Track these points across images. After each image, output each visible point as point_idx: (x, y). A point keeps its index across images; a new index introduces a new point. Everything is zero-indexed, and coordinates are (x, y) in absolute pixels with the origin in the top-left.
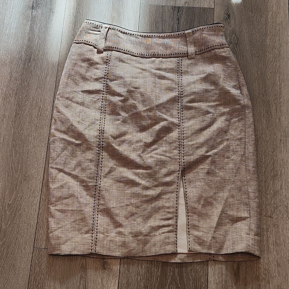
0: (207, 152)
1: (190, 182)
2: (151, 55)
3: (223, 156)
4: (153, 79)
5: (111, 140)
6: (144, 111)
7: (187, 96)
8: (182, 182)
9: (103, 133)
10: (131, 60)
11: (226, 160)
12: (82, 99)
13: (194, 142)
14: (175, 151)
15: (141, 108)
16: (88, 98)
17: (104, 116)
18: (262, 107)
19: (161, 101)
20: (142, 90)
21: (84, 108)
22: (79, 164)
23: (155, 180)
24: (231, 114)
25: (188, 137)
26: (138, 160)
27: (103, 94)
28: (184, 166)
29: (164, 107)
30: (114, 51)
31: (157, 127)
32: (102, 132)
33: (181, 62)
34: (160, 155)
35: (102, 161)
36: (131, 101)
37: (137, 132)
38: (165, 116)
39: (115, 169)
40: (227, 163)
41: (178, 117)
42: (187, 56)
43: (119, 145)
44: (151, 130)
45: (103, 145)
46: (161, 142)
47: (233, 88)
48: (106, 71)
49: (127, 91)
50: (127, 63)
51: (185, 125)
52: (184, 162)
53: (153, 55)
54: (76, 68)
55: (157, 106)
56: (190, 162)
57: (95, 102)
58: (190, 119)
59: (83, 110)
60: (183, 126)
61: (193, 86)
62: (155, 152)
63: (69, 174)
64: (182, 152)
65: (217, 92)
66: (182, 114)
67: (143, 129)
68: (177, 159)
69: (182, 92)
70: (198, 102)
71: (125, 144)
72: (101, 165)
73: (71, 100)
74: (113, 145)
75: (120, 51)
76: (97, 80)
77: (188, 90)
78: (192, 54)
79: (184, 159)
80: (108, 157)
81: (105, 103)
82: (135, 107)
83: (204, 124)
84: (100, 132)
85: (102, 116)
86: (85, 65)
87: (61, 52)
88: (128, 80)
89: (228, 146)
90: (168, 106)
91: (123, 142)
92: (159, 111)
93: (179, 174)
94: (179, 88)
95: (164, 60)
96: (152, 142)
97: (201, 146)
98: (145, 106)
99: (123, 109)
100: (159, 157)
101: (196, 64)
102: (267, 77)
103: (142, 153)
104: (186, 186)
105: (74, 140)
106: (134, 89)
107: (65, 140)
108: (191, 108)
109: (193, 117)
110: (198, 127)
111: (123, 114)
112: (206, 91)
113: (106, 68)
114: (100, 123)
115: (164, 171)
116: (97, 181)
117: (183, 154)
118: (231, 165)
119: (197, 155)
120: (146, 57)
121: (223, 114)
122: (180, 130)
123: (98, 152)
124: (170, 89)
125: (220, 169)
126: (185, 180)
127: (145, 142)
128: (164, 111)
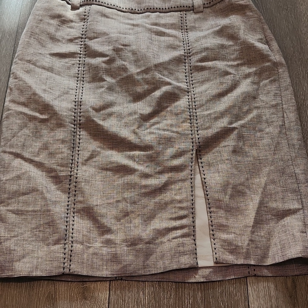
0: (231, 123)
1: (209, 165)
2: (144, 9)
3: (254, 129)
4: (148, 35)
5: (92, 113)
6: (138, 74)
7: (197, 53)
8: (198, 167)
9: (81, 106)
10: (118, 15)
11: (258, 134)
12: (49, 63)
13: (212, 111)
14: (185, 124)
15: (133, 70)
16: (59, 63)
17: (82, 85)
18: (300, 68)
19: (161, 60)
20: (134, 47)
21: (54, 75)
22: (45, 147)
23: (158, 164)
24: (259, 74)
25: (202, 105)
26: (132, 138)
27: (80, 58)
28: (199, 143)
29: (166, 69)
30: (95, 5)
31: (157, 93)
32: (79, 104)
33: (186, 17)
34: (164, 130)
35: (79, 143)
36: (119, 62)
37: (130, 102)
38: (168, 80)
39: (99, 152)
40: (262, 138)
41: (187, 81)
42: (193, 10)
43: (104, 120)
44: (148, 98)
45: (80, 121)
46: (163, 113)
47: (259, 42)
48: (84, 30)
49: (114, 50)
50: (112, 18)
51: (197, 91)
52: (199, 138)
53: (147, 9)
54: (41, 25)
55: (156, 66)
56: (207, 138)
57: (69, 68)
58: (203, 82)
59: (51, 77)
60: (194, 91)
61: (203, 41)
62: (156, 126)
63: (31, 161)
64: (196, 125)
65: (237, 48)
66: (192, 77)
67: (137, 98)
68: (188, 135)
69: (189, 49)
70: (211, 61)
71: (112, 118)
72: (79, 147)
73: (34, 64)
74: (95, 119)
75: (102, 4)
76: (71, 41)
77: (198, 46)
78: (199, 7)
79: (198, 135)
80: (89, 137)
81: (83, 68)
82: (125, 69)
83: (224, 87)
84: (76, 104)
85: (79, 85)
86: (54, 22)
87: (22, 11)
88: (114, 35)
89: (259, 117)
90: (171, 67)
91: (110, 115)
92: (158, 73)
93: (192, 154)
94: (185, 45)
95: (162, 14)
96: (151, 113)
97: (222, 115)
98: (139, 67)
99: (109, 72)
100: (162, 132)
101: (205, 19)
102: (301, 31)
103: (138, 128)
104: (203, 171)
105: (37, 115)
106: (122, 47)
107: (25, 114)
108: (203, 69)
109: (208, 80)
110: (215, 92)
111: (109, 79)
112: (222, 46)
113: (83, 25)
114: (76, 92)
115: (170, 151)
116: (72, 170)
117: (197, 127)
118: (266, 141)
119: (217, 128)
120: (138, 12)
121: (247, 76)
122: (190, 97)
123: (73, 129)
124: (173, 46)
125: (251, 146)
126: (202, 163)
127: (140, 114)
128: (166, 73)
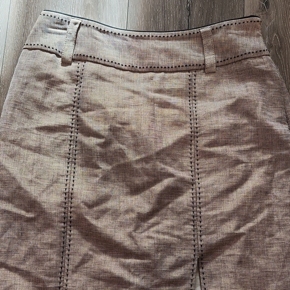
0: (238, 227)
1: (212, 277)
2: (147, 67)
3: (264, 233)
4: (150, 108)
5: (85, 209)
6: (137, 161)
7: (205, 135)
8: (198, 277)
9: (72, 199)
10: (115, 76)
11: (267, 240)
12: (36, 141)
13: (217, 212)
14: (187, 226)
15: (132, 156)
16: (48, 139)
17: (73, 169)
19: (164, 145)
20: (133, 127)
21: (41, 156)
22: (32, 252)
23: (155, 276)
24: (274, 163)
25: (206, 204)
26: (128, 243)
27: (72, 132)
28: (202, 251)
29: (168, 155)
30: (89, 63)
31: (158, 188)
32: (69, 195)
33: (195, 79)
34: (164, 233)
35: (69, 245)
36: (116, 145)
37: (127, 194)
38: (171, 170)
39: (91, 256)
40: (271, 245)
41: (191, 169)
42: (204, 69)
43: (97, 218)
44: (147, 192)
45: (71, 217)
46: (164, 211)
47: (277, 121)
48: (76, 95)
49: (110, 130)
50: (109, 81)
51: (203, 183)
52: (201, 246)
53: (151, 67)
54: (26, 91)
55: (158, 154)
56: (211, 245)
57: (59, 145)
58: (209, 173)
59: (38, 160)
60: (199, 183)
61: (214, 119)
62: (155, 228)
63: (15, 270)
64: (199, 228)
65: (251, 127)
66: (198, 164)
67: (135, 190)
68: (191, 240)
69: (197, 128)
70: (222, 145)
71: (106, 216)
72: (69, 251)
73: (19, 144)
74: (88, 218)
75: (98, 61)
76: (61, 108)
77: (206, 125)
78: (212, 66)
79: (201, 241)
80: (80, 237)
81: (74, 146)
82: (122, 154)
83: (234, 180)
84: (67, 196)
85: (70, 169)
86: (41, 85)
87: (4, 62)
88: (111, 110)
89: (270, 217)
90: (175, 152)
91: (104, 212)
92: (160, 162)
93: (193, 265)
94: (192, 122)
95: (167, 75)
96: (150, 212)
97: (229, 216)
98: (138, 153)
99: (104, 157)
100: (161, 237)
101: (217, 82)
103: (135, 231)
104: (205, 284)
105: (23, 213)
106: (120, 126)
107: (9, 212)
108: (211, 155)
109: (215, 170)
110: (222, 187)
111: (104, 166)
112: (235, 127)
113: (76, 89)
114: (67, 180)
115: (170, 260)
116: (62, 279)
117: (201, 231)
118: (275, 249)
119: (223, 233)
120: (140, 70)
121: (261, 164)
122: (194, 191)
123: (63, 229)
124: (179, 123)
125: (259, 255)
126: (203, 273)
127: (138, 213)
128: (168, 160)
